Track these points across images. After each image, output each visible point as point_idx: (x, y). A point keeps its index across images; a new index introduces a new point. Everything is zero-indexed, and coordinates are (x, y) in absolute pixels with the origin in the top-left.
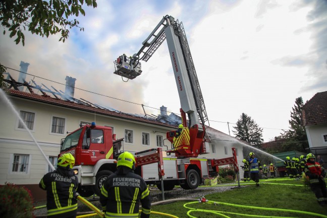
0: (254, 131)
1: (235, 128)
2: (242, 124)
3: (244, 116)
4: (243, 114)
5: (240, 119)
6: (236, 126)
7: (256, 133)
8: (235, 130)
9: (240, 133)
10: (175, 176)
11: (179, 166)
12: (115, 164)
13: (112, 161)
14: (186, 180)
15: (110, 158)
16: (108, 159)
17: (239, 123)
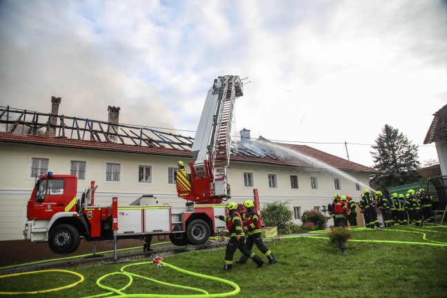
0: (405, 150)
1: (375, 148)
2: (384, 142)
3: (388, 129)
4: (386, 126)
5: (384, 134)
6: (376, 145)
7: (408, 153)
8: (376, 151)
9: (382, 155)
10: (166, 228)
11: (180, 216)
12: (75, 217)
13: (71, 214)
14: (185, 234)
15: (71, 210)
16: (67, 212)
17: (380, 140)
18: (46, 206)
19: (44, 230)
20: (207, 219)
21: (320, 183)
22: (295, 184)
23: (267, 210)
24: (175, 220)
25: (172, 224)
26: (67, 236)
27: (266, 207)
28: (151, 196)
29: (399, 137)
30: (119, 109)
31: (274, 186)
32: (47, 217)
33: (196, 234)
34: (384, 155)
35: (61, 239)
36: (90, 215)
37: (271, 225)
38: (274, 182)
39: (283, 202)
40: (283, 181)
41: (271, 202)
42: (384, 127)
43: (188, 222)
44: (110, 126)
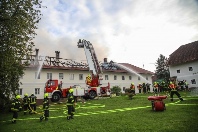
1: (156, 63)
2: (160, 61)
3: (161, 56)
5: (160, 58)
6: (157, 62)
8: (157, 64)
10: (83, 94)
11: (87, 90)
12: (59, 91)
13: (58, 91)
14: (88, 96)
15: (57, 90)
16: (56, 90)
17: (158, 60)
18: (51, 88)
19: (51, 95)
20: (94, 91)
21: (132, 78)
22: (123, 79)
23: (113, 88)
24: (86, 92)
25: (85, 93)
26: (57, 97)
27: (113, 87)
28: (78, 85)
29: (165, 59)
30: (59, 52)
31: (116, 79)
32: (51, 92)
33: (92, 96)
34: (160, 66)
35: (56, 97)
36: (63, 91)
37: (114, 93)
38: (116, 78)
39: (118, 85)
40: (119, 78)
41: (114, 85)
42: (160, 55)
43: (89, 92)
44: (57, 59)
